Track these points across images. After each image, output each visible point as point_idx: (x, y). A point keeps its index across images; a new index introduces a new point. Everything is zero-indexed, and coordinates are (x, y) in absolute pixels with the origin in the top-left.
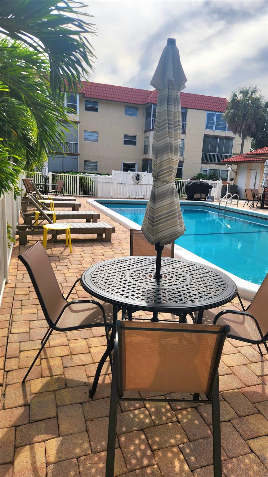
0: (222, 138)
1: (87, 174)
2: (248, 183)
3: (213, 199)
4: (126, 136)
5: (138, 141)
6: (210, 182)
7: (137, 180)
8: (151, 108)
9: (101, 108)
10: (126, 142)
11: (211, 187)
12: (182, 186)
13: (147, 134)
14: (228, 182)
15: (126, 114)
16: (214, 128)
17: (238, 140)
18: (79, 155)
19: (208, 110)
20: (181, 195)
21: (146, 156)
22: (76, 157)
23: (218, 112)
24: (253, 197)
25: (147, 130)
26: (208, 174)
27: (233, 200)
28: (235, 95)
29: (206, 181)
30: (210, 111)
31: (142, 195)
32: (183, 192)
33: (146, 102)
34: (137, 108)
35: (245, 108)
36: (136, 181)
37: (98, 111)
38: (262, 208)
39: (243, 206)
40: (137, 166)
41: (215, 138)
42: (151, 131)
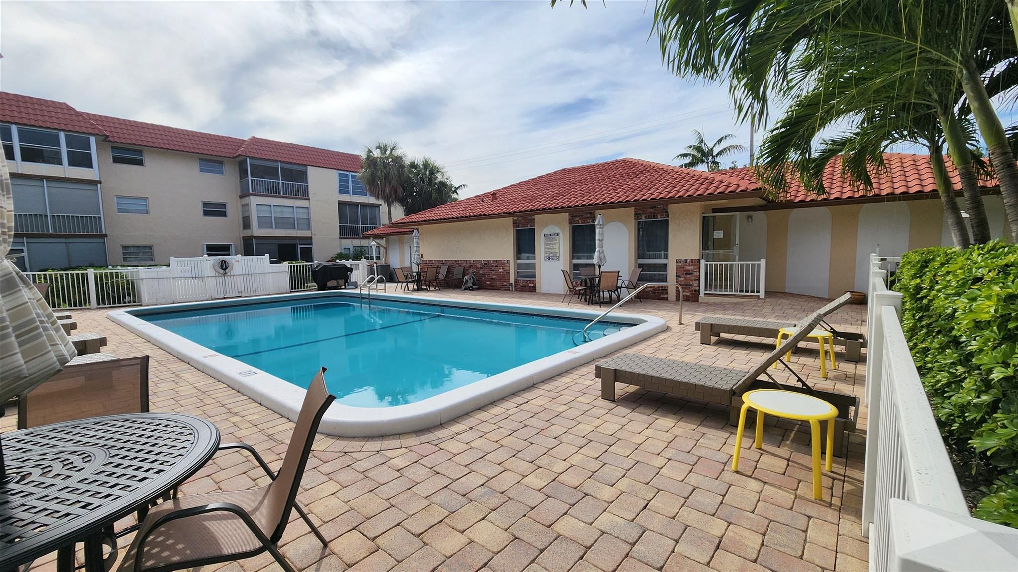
0: (364, 205)
1: (119, 267)
2: (402, 260)
3: (355, 285)
4: (205, 204)
5: (229, 210)
6: (349, 263)
7: (223, 269)
8: (247, 162)
9: (147, 159)
10: (207, 213)
11: (351, 270)
12: (306, 273)
13: (245, 200)
14: (375, 260)
15: (201, 170)
16: (351, 191)
17: (384, 208)
18: (106, 236)
19: (338, 169)
20: (306, 284)
21: (247, 233)
22: (101, 240)
23: (353, 172)
24: (406, 277)
25: (244, 195)
26: (352, 252)
27: (378, 284)
28: (370, 152)
29: (344, 262)
30: (341, 170)
31: (237, 292)
32: (309, 280)
33: (236, 155)
34: (221, 163)
35: (385, 167)
36: (222, 271)
37: (143, 165)
38: (419, 290)
39: (393, 290)
40: (233, 249)
41: (355, 205)
42: (251, 196)
